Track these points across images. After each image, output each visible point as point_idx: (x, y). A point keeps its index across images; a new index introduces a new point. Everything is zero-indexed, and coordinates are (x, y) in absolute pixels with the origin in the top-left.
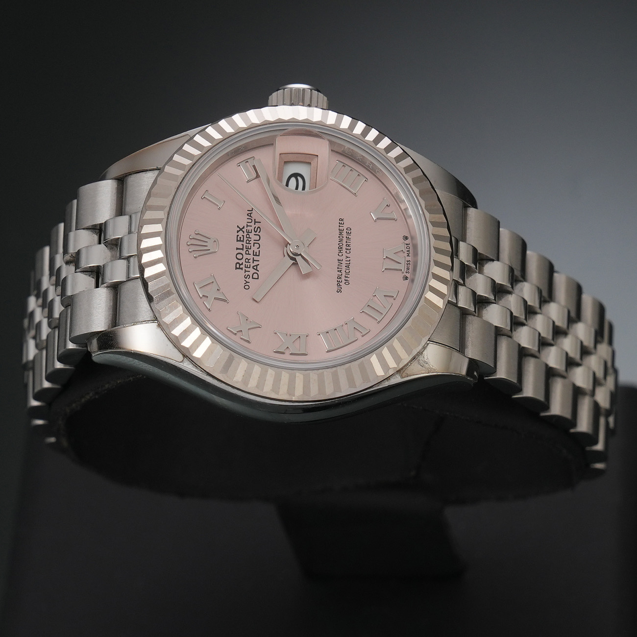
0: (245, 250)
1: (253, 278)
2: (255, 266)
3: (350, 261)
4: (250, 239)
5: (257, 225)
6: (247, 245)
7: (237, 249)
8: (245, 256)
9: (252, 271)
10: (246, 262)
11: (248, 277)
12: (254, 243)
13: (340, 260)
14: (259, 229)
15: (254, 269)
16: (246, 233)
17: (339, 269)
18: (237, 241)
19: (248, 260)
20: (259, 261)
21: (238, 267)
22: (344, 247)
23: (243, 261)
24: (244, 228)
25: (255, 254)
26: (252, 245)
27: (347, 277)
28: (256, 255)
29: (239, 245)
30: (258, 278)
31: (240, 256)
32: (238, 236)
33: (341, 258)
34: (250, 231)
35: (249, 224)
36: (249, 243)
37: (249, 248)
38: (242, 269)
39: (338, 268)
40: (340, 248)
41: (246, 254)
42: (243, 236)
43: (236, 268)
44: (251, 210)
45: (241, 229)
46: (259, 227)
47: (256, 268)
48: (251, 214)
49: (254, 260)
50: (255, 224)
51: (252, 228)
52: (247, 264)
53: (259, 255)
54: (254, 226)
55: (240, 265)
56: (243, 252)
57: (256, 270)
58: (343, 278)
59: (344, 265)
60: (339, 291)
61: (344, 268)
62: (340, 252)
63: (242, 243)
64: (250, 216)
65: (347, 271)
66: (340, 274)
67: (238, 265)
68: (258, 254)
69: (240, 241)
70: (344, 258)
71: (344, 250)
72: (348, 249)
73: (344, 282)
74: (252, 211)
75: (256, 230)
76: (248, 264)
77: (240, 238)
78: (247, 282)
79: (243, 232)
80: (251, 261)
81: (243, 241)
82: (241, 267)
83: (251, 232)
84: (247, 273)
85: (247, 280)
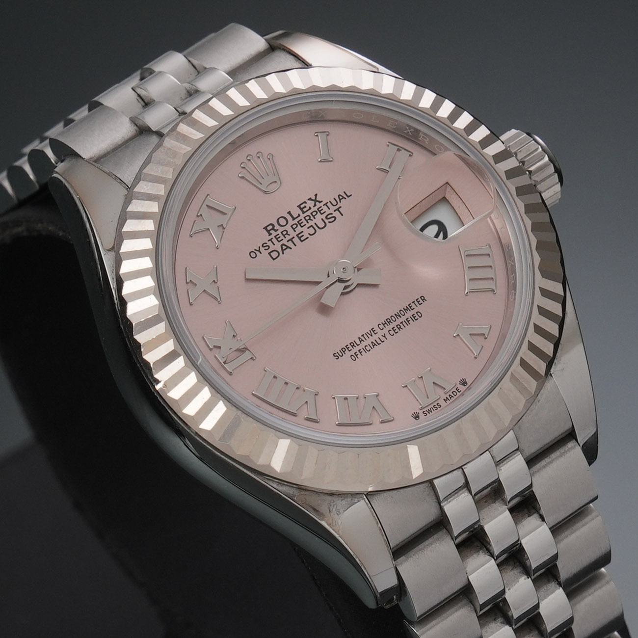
0: (296, 221)
1: (269, 254)
2: (285, 245)
3: (382, 342)
4: (312, 218)
5: (336, 214)
6: (303, 220)
7: (289, 213)
8: (288, 228)
9: (278, 246)
10: (282, 233)
11: (267, 248)
12: (312, 226)
13: (373, 331)
14: (333, 219)
15: (282, 248)
16: (316, 209)
17: (362, 338)
18: (299, 206)
19: (287, 234)
20: (295, 245)
21: (269, 229)
22: (394, 324)
23: (281, 229)
24: (320, 202)
25: (300, 236)
26: (308, 225)
27: (361, 353)
28: (300, 238)
29: (296, 212)
30: (274, 259)
31: (282, 222)
32: (305, 202)
33: (377, 330)
34: (322, 212)
35: (329, 204)
36: (307, 221)
37: (302, 225)
38: (270, 234)
39: (363, 335)
40: (388, 321)
41: (292, 226)
42: (310, 208)
43: (265, 228)
44: (349, 195)
45: (315, 201)
46: (335, 218)
47: (285, 248)
48: (343, 198)
49: (291, 240)
50: (335, 211)
51: (328, 212)
52: (280, 235)
53: (302, 241)
54: (331, 211)
55: (273, 229)
56: (291, 222)
57: (283, 251)
58: (356, 349)
59: (372, 339)
60: (337, 356)
61: (368, 342)
62: (384, 325)
63: (301, 213)
64: (340, 200)
65: (368, 348)
66: (358, 342)
67: (271, 227)
68: (302, 239)
69: (302, 209)
70: (380, 333)
71: (390, 327)
72: (394, 331)
73: (352, 353)
74: (348, 197)
75: (328, 217)
76: (282, 237)
77: (305, 207)
78: (259, 251)
79: (315, 205)
80: (288, 237)
81: (304, 213)
82: (271, 232)
83: (322, 214)
84: (269, 243)
85: (262, 249)
